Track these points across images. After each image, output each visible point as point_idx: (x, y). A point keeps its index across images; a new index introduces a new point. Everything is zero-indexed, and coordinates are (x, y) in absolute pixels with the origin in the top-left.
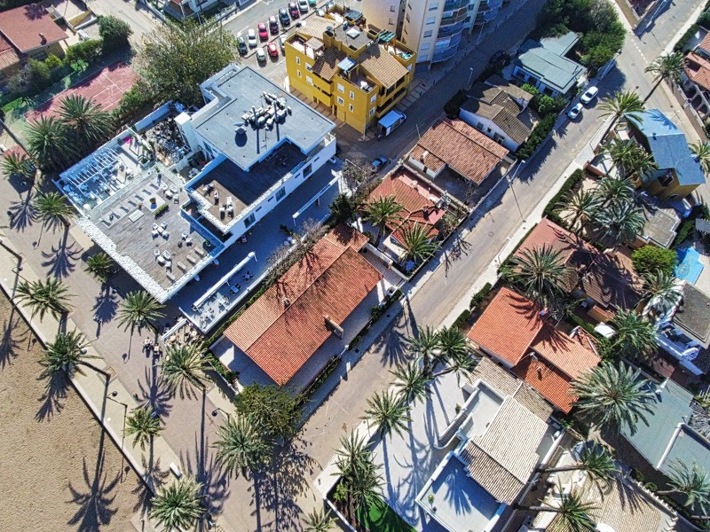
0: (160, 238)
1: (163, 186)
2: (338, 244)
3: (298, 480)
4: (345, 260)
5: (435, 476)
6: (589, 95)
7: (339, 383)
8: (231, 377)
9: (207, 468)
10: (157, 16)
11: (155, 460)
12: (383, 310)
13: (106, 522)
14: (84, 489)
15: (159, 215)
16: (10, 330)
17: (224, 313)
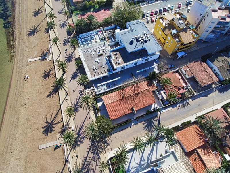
0: (97, 62)
1: (104, 48)
2: (146, 86)
3: (103, 149)
4: (146, 92)
5: (144, 171)
7: (128, 128)
8: (98, 110)
9: (81, 132)
11: (69, 123)
12: (151, 112)
13: (51, 132)
14: (49, 121)
15: (99, 56)
16: (50, 71)
17: (104, 91)
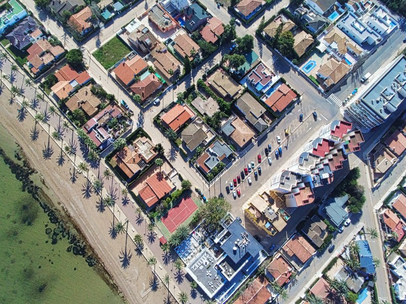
2: (260, 283)
4: (262, 290)
6: (347, 223)
10: (197, 171)
16: (169, 298)
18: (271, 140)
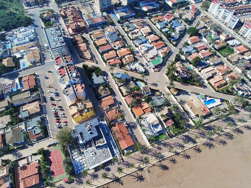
0: (100, 155)
4: (119, 127)
5: (153, 129)
6: (106, 78)
7: (136, 137)
9: (141, 160)
11: (136, 167)
12: (128, 126)
13: (143, 176)
15: (96, 154)
18: (48, 95)
